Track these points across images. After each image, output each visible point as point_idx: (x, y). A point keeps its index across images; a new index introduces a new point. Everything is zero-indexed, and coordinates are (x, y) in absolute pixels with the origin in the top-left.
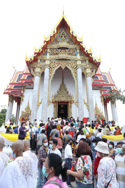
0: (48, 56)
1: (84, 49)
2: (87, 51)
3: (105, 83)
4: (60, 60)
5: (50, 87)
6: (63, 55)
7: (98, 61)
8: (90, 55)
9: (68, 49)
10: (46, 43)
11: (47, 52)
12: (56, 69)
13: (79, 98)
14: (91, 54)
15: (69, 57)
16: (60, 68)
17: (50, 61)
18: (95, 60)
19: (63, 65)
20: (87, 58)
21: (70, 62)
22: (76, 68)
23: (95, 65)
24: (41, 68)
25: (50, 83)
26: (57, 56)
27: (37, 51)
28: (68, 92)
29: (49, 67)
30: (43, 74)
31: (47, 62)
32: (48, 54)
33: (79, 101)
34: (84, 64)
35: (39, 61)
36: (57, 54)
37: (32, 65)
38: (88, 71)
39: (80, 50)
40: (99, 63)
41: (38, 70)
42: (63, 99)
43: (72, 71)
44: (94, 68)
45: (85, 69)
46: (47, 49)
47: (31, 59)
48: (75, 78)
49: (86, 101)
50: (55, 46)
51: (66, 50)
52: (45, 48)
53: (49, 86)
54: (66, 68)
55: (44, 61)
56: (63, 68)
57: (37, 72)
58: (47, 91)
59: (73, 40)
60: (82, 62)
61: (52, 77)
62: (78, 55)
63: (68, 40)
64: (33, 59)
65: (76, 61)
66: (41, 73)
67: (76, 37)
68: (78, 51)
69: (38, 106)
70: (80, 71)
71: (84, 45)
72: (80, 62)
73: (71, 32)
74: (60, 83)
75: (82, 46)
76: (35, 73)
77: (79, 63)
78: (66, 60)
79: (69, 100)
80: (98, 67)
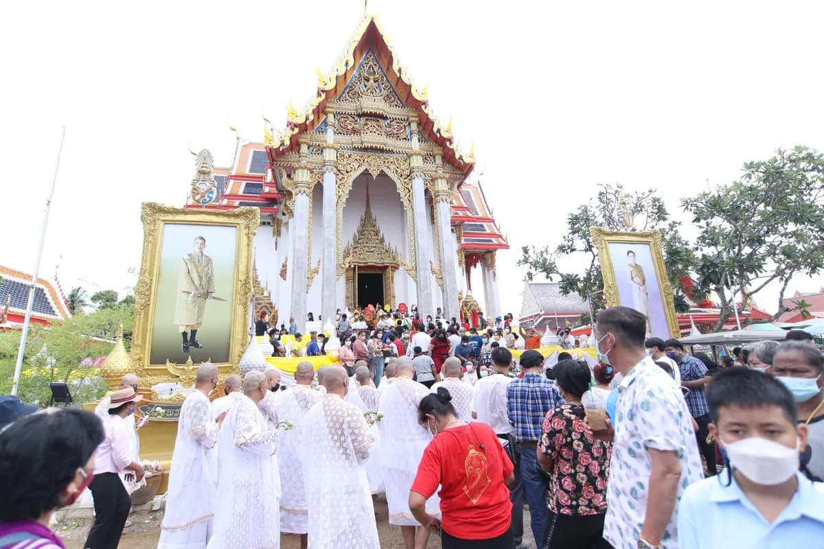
0: (330, 137)
1: (433, 123)
2: (439, 131)
3: (469, 214)
4: (366, 149)
5: (341, 227)
6: (372, 137)
7: (467, 160)
8: (448, 143)
9: (385, 118)
10: (323, 96)
11: (325, 122)
12: (355, 175)
13: (420, 258)
14: (450, 140)
15: (391, 143)
16: (366, 173)
17: (337, 150)
18: (461, 158)
19: (374, 165)
20: (437, 150)
21: (392, 158)
22: (410, 176)
23: (460, 169)
24: (312, 172)
25: (341, 215)
26: (355, 138)
27: (301, 120)
28: (382, 241)
29: (335, 170)
30: (318, 190)
31: (330, 155)
32: (330, 131)
33: (421, 266)
34: (430, 166)
35: (304, 149)
36: (355, 131)
37: (283, 162)
38: (442, 185)
39: (419, 124)
40: (470, 168)
41: (302, 176)
42: (373, 260)
43: (399, 185)
44: (455, 179)
45: (433, 180)
46: (326, 114)
47: (282, 144)
48: (406, 203)
49: (436, 266)
50: (348, 106)
51: (382, 122)
52: (320, 110)
53: (337, 224)
54: (382, 175)
55: (321, 150)
56: (375, 174)
57: (302, 182)
58: (334, 239)
59: (401, 93)
60: (425, 159)
61: (344, 200)
62: (415, 138)
63: (385, 93)
64: (287, 143)
65: (409, 156)
66: (312, 186)
67: (410, 86)
68: (414, 126)
69: (310, 279)
70: (418, 186)
71: (432, 111)
72: (420, 158)
73: (395, 67)
74: (362, 213)
75: (427, 115)
76: (296, 185)
77: (417, 162)
78: (382, 150)
79: (387, 261)
80: (466, 175)
